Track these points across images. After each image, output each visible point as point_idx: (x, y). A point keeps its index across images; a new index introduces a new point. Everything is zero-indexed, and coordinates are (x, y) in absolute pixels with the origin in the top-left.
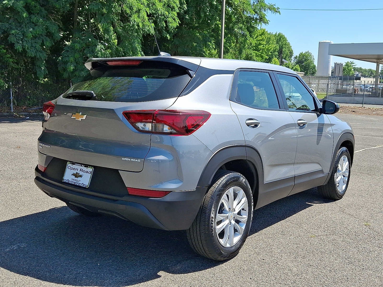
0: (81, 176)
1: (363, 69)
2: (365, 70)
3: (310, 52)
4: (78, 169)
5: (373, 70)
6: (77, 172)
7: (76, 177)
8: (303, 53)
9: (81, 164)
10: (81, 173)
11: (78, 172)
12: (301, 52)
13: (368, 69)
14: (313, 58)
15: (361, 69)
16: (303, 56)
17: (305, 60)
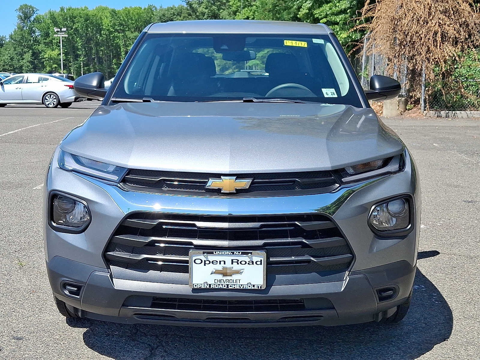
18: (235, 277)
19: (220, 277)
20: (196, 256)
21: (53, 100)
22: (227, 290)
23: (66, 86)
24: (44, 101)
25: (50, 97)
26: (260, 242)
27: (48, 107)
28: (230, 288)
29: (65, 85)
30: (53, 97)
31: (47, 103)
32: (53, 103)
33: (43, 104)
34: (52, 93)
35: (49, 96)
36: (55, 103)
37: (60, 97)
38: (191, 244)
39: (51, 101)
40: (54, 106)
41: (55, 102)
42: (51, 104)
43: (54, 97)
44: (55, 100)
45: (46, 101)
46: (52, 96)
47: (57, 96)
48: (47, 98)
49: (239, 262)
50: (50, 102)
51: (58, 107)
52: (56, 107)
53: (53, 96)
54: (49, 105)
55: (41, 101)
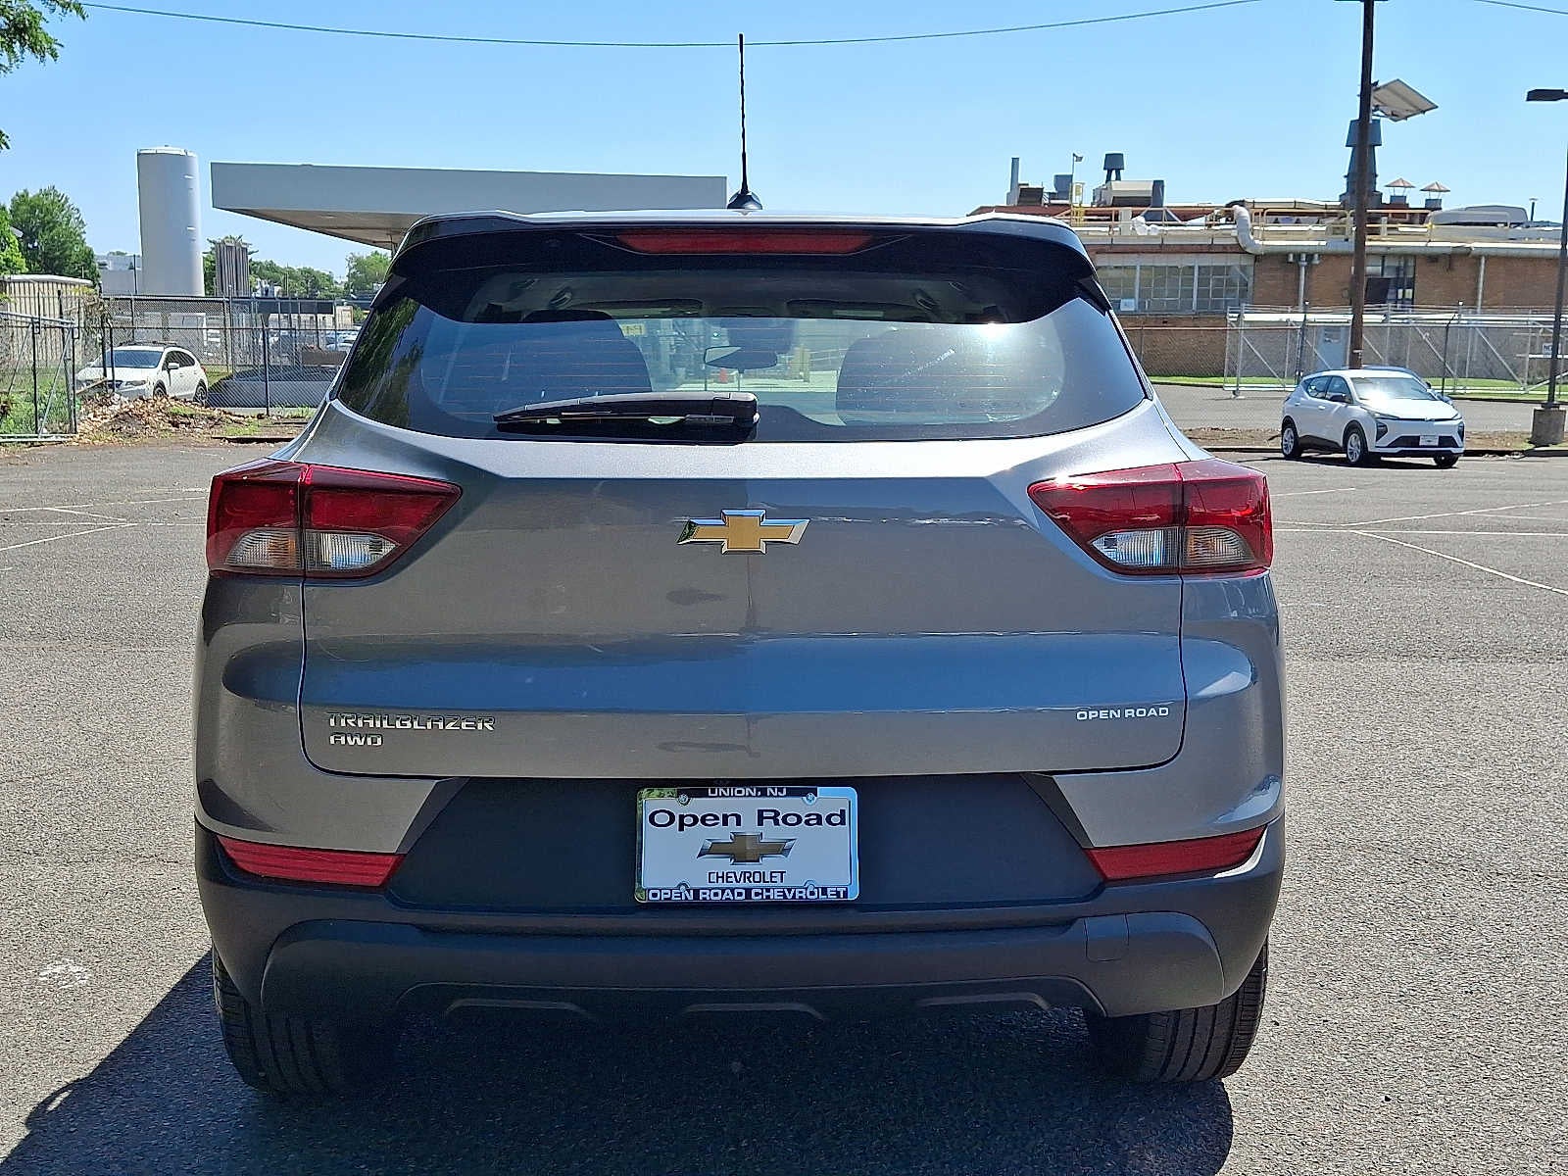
0: (780, 849)
1: (278, 267)
2: (290, 274)
3: (60, 191)
4: (738, 817)
5: (318, 272)
6: (738, 829)
7: (738, 858)
8: (30, 196)
9: (761, 785)
10: (771, 833)
11: (750, 827)
12: (21, 192)
13: (301, 267)
14: (78, 218)
15: (271, 267)
16: (33, 209)
17: (43, 225)
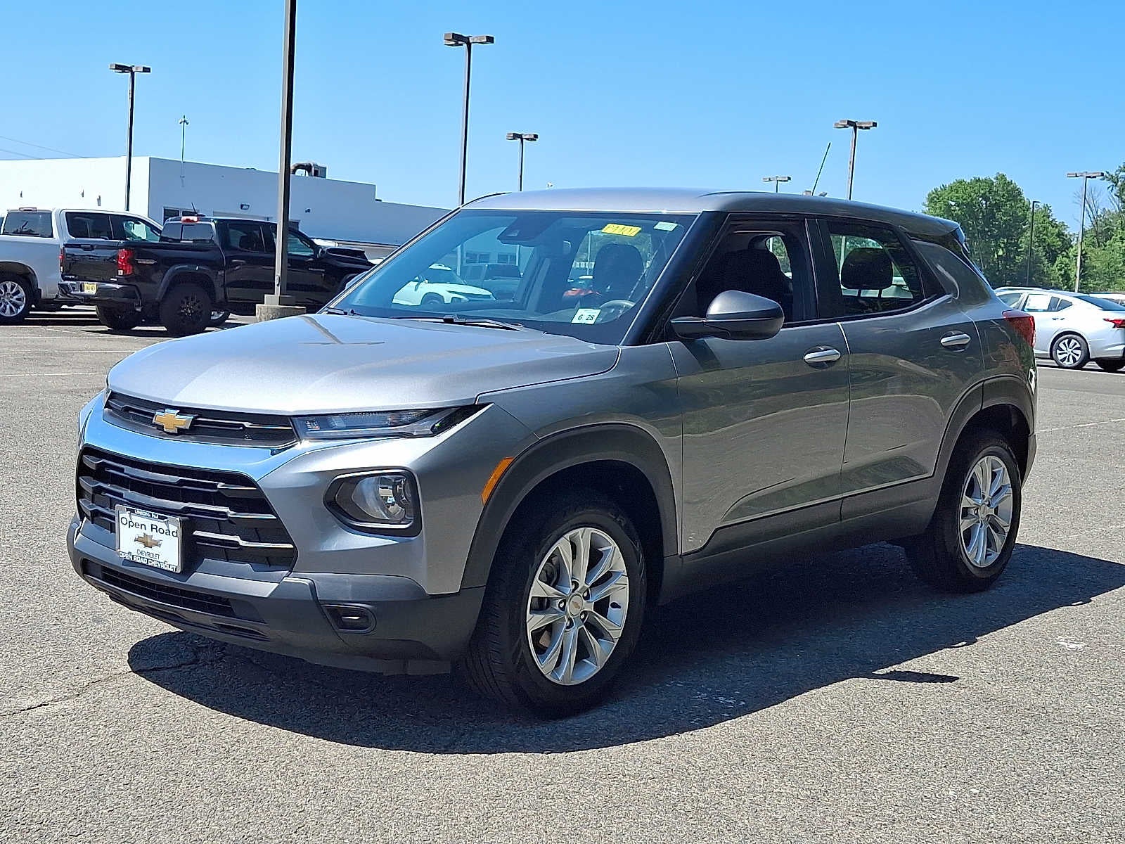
18: (155, 550)
19: (141, 546)
20: (123, 514)
21: (1074, 351)
22: (147, 566)
23: (1108, 320)
24: (1054, 352)
25: (1069, 343)
26: (180, 505)
27: (1060, 367)
28: (149, 564)
29: (1106, 318)
30: (1075, 344)
31: (1060, 357)
32: (1074, 358)
33: (1052, 358)
34: (1075, 336)
35: (1066, 341)
36: (1077, 358)
37: (1089, 346)
38: (121, 495)
39: (1069, 352)
40: (1076, 364)
41: (1078, 355)
42: (1068, 361)
43: (1078, 345)
44: (1079, 352)
45: (1058, 352)
46: (1073, 341)
47: (1083, 340)
48: (1061, 345)
49: (158, 529)
50: (1067, 355)
51: (1085, 367)
52: (1080, 367)
53: (1075, 341)
54: (1065, 362)
55: (1049, 352)
